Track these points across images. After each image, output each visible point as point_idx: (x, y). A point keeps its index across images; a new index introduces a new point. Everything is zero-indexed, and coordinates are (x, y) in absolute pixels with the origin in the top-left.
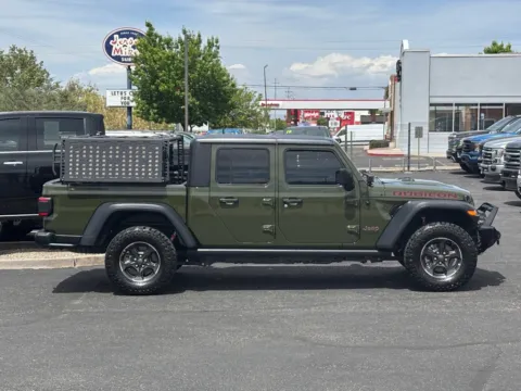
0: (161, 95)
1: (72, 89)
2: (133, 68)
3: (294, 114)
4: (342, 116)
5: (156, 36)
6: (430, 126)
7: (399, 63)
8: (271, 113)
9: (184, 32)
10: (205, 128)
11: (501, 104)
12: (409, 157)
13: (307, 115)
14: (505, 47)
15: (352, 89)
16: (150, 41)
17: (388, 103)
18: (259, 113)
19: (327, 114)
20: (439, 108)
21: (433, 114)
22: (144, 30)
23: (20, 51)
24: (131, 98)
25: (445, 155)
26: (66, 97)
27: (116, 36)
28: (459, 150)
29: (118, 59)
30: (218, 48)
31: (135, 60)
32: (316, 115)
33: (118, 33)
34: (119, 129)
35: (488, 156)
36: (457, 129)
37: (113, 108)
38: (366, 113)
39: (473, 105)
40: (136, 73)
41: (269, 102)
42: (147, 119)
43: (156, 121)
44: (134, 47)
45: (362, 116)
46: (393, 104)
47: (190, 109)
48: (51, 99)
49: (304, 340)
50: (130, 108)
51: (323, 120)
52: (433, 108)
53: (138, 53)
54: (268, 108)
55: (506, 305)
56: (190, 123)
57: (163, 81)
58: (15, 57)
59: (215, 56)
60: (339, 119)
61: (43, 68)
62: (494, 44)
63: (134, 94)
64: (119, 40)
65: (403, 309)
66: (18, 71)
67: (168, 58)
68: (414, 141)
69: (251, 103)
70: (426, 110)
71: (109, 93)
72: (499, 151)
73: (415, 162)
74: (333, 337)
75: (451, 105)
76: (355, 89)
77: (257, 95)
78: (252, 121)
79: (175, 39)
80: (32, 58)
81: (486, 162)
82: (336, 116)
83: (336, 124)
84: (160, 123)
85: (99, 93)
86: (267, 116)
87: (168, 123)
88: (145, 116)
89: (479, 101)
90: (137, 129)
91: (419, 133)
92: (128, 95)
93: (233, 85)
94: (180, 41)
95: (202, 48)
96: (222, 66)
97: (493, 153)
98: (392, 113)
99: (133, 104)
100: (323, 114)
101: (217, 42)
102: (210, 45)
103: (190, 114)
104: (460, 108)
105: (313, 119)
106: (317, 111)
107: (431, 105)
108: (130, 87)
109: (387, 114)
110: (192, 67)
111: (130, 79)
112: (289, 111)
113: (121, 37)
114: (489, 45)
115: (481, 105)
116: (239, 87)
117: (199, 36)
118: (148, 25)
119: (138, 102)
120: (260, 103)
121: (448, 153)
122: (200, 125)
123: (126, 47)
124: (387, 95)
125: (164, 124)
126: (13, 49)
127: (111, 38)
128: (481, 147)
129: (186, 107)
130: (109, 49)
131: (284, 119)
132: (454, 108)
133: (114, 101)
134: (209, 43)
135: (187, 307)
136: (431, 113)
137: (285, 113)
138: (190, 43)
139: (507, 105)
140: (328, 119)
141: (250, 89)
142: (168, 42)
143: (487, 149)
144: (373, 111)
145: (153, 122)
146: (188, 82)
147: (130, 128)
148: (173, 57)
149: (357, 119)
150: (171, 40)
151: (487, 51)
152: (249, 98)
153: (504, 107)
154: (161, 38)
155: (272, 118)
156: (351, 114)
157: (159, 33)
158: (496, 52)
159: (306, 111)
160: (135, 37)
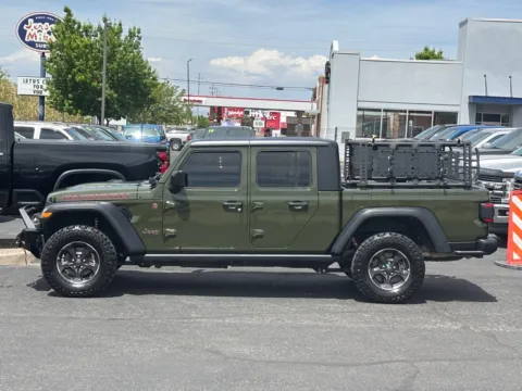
0: (76, 86)
2: (48, 55)
3: (218, 112)
4: (268, 116)
5: (74, 22)
6: (357, 129)
7: (328, 64)
8: (194, 109)
9: (105, 20)
10: (123, 122)
11: (430, 112)
13: (231, 113)
14: (436, 53)
15: (279, 89)
16: (68, 27)
17: (315, 105)
18: (181, 109)
19: (252, 114)
20: (366, 113)
21: (361, 119)
22: (62, 16)
24: (45, 86)
27: (31, 21)
29: (32, 44)
30: (140, 38)
31: (51, 47)
33: (33, 17)
34: (30, 119)
36: (384, 136)
37: (24, 97)
38: (293, 114)
39: (401, 111)
40: (51, 60)
41: (191, 98)
42: (61, 110)
43: (70, 112)
44: (49, 33)
45: (288, 118)
46: (320, 107)
47: (107, 101)
49: (216, 353)
50: (42, 98)
51: (247, 119)
52: (361, 113)
53: (54, 39)
54: (190, 104)
55: (426, 322)
56: (108, 116)
57: (79, 71)
59: (136, 46)
60: (264, 118)
62: (426, 49)
63: (48, 83)
64: (34, 25)
67: (86, 47)
69: (174, 97)
70: (354, 114)
71: (20, 81)
75: (379, 110)
76: (281, 89)
77: (180, 90)
78: (173, 117)
79: (95, 26)
82: (261, 116)
83: (260, 124)
84: (75, 114)
85: (11, 79)
86: (190, 113)
87: (83, 114)
88: (59, 107)
89: (408, 107)
90: (50, 120)
91: (346, 138)
92: (41, 83)
93: (154, 79)
94: (100, 29)
95: (123, 38)
96: (144, 58)
98: (319, 115)
99: (47, 94)
100: (247, 113)
101: (139, 32)
102: (132, 35)
103: (107, 107)
104: (389, 114)
105: (238, 118)
106: (241, 109)
107: (359, 109)
108: (43, 75)
109: (314, 117)
110: (111, 58)
111: (44, 66)
112: (213, 108)
113: (36, 21)
114: (421, 50)
115: (410, 112)
116: (161, 81)
117: (120, 25)
118: (67, 10)
119: (52, 93)
120: (182, 99)
122: (118, 119)
123: (41, 33)
124: (315, 96)
125: (78, 116)
127: (26, 22)
129: (103, 99)
130: (22, 33)
131: (206, 116)
132: (382, 114)
133: (26, 89)
134: (130, 33)
135: (94, 314)
136: (359, 117)
137: (208, 110)
138: (110, 31)
139: (436, 113)
140: (253, 118)
141: (172, 84)
142: (87, 30)
144: (299, 113)
145: (67, 114)
146: (107, 74)
147: (42, 118)
148: (90, 47)
149: (283, 119)
150: (91, 27)
151: (420, 57)
152: (171, 93)
153: (432, 115)
154: (79, 27)
155: (194, 114)
156: (276, 114)
157: (77, 20)
158: (427, 58)
159: (231, 109)
160: (51, 23)
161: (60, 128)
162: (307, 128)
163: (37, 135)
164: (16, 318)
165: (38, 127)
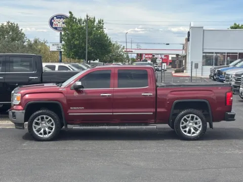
0: (75, 46)
1: (36, 42)
2: (63, 33)
3: (140, 56)
4: (163, 57)
5: (74, 18)
6: (203, 63)
7: (189, 32)
9: (87, 16)
10: (97, 61)
12: (191, 77)
13: (146, 56)
14: (240, 26)
15: (167, 44)
16: (70, 20)
17: (184, 51)
18: (123, 55)
19: (156, 56)
20: (207, 54)
23: (12, 24)
24: (62, 47)
25: (208, 77)
26: (31, 46)
27: (55, 18)
28: (215, 75)
30: (103, 24)
31: (64, 29)
32: (150, 56)
33: (56, 16)
34: (56, 62)
35: (228, 78)
37: (53, 52)
38: (175, 56)
39: (223, 53)
40: (64, 36)
41: (128, 50)
42: (69, 57)
43: (73, 58)
44: (63, 23)
45: (172, 58)
46: (186, 52)
47: (88, 53)
48: (24, 47)
49: (128, 165)
50: (61, 52)
51: (153, 58)
52: (205, 54)
53: (65, 26)
54: (127, 52)
55: (227, 151)
56: (89, 59)
57: (76, 39)
58: (9, 26)
59: (102, 28)
60: (161, 58)
61: (22, 32)
62: (235, 24)
63: (63, 45)
64: (56, 20)
65: (177, 151)
66: (11, 33)
67: (79, 29)
68: (194, 70)
69: (120, 50)
70: (201, 55)
71: (51, 45)
72: (233, 76)
73: (194, 80)
74: (142, 164)
75: (213, 53)
77: (122, 47)
78: (119, 58)
79: (83, 19)
80: (17, 27)
81: (227, 81)
82: (160, 57)
83: (160, 61)
84: (75, 59)
85: (47, 45)
86: (128, 57)
87: (79, 58)
89: (226, 51)
90: (63, 62)
91: (196, 66)
92: (60, 46)
93: (110, 42)
94: (85, 21)
95: (95, 24)
96: (105, 32)
97: (230, 76)
98: (186, 56)
99: (62, 50)
100: (154, 56)
101: (103, 21)
102: (100, 22)
104: (218, 55)
105: (149, 58)
106: (151, 54)
107: (203, 53)
108: (61, 42)
109: (183, 57)
110: (90, 34)
111: (61, 38)
112: (138, 54)
113: (57, 18)
114: (233, 25)
115: (227, 53)
116: (113, 43)
117: (94, 18)
118: (70, 13)
119: (64, 49)
120: (124, 50)
121: (210, 76)
122: (94, 60)
123: (60, 23)
124: (183, 49)
125: (77, 60)
126: (8, 23)
127: (53, 18)
128: (225, 73)
129: (86, 52)
130: (51, 24)
131: (135, 58)
132: (214, 55)
133: (53, 48)
136: (203, 56)
137: (136, 55)
138: (90, 21)
139: (240, 54)
140: (157, 58)
141: (119, 44)
143: (227, 75)
144: (177, 55)
146: (88, 40)
147: (61, 61)
148: (82, 28)
149: (170, 59)
150: (81, 20)
151: (232, 28)
152: (118, 47)
153: (238, 54)
154: (76, 19)
156: (167, 56)
157: (75, 17)
158: (236, 28)
159: (146, 54)
160: (64, 18)
161: (67, 65)
162: (181, 62)
163: (57, 69)
164: (41, 150)
165: (57, 65)
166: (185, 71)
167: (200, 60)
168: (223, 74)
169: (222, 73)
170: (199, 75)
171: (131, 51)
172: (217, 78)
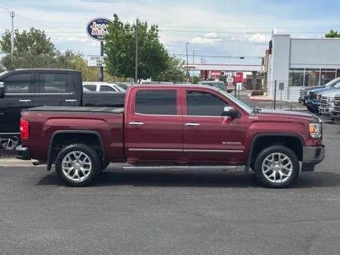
0: (121, 60)
1: (68, 54)
2: (104, 43)
3: (205, 74)
4: (235, 75)
5: (120, 23)
6: (289, 83)
7: (271, 42)
8: (191, 72)
9: (137, 21)
10: (149, 80)
11: (335, 70)
12: (275, 101)
13: (213, 74)
14: (338, 34)
15: (241, 58)
16: (115, 26)
17: (263, 67)
18: (183, 72)
19: (225, 74)
20: (295, 71)
21: (291, 75)
22: (112, 19)
23: (36, 31)
24: (103, 61)
25: (298, 101)
26: (63, 60)
27: (94, 23)
28: (306, 98)
29: (95, 37)
30: (158, 31)
31: (107, 37)
32: (218, 74)
33: (96, 21)
34: (95, 81)
35: (324, 102)
36: (306, 85)
37: (93, 68)
38: (250, 74)
39: (316, 70)
40: (106, 46)
41: (189, 66)
42: (112, 75)
43: (118, 76)
44: (105, 30)
45: (248, 76)
46: (267, 66)
47: (138, 68)
48: (54, 61)
49: (200, 215)
50: (102, 68)
51: (223, 77)
52: (292, 71)
54: (188, 69)
56: (139, 78)
57: (123, 51)
58: (33, 34)
59: (156, 36)
60: (233, 76)
61: (50, 42)
62: (332, 32)
63: (105, 59)
64: (96, 25)
65: (263, 198)
66: (35, 43)
67: (127, 37)
68: (278, 92)
69: (179, 65)
70: (287, 72)
71: (89, 59)
72: (331, 99)
73: (278, 105)
74: (218, 214)
75: (303, 69)
76: (243, 58)
77: (182, 61)
78: (177, 77)
79: (131, 25)
80: (44, 35)
81: (323, 106)
82: (231, 75)
83: (231, 80)
84: (121, 77)
85: (83, 58)
86: (188, 74)
87: (126, 77)
88: (112, 73)
89: (321, 67)
90: (106, 81)
91: (282, 86)
92: (101, 59)
93: (167, 55)
94: (134, 26)
95: (147, 31)
96: (160, 42)
97: (327, 100)
98: (266, 74)
99: (104, 65)
100: (223, 73)
101: (157, 27)
102: (153, 29)
103: (139, 72)
104: (309, 71)
105: (217, 76)
106: (219, 71)
107: (290, 69)
108: (102, 55)
109: (263, 75)
110: (141, 44)
111: (102, 49)
112: (202, 71)
113: (97, 23)
114: (329, 32)
115: (322, 70)
116: (170, 56)
117: (146, 23)
118: (115, 16)
119: (107, 64)
120: (184, 66)
121: (299, 100)
122: (145, 79)
123: (101, 30)
124: (263, 62)
125: (123, 78)
126: (32, 30)
127: (91, 24)
128: (320, 96)
129: (136, 68)
130: (89, 30)
131: (198, 76)
132: (305, 71)
133: (92, 63)
134: (152, 27)
135: (129, 193)
136: (290, 74)
137: (199, 72)
138: (140, 27)
139: (338, 70)
140: (226, 77)
141: (177, 58)
142: (127, 26)
143: (324, 98)
144: (254, 73)
145: (116, 77)
146: (138, 52)
147: (102, 80)
148: (130, 36)
149: (245, 77)
150: (129, 26)
151: (327, 36)
152: (177, 62)
154: (122, 24)
155: (191, 75)
156: (241, 74)
157: (122, 22)
158: (333, 37)
159: (213, 71)
160: (106, 24)
161: (111, 85)
162: (259, 81)
163: (98, 89)
164: (83, 195)
165: (99, 85)
166: (265, 94)
167: (285, 78)
168: (318, 98)
169: (316, 96)
170: (284, 99)
171: (194, 67)
172: (309, 103)
